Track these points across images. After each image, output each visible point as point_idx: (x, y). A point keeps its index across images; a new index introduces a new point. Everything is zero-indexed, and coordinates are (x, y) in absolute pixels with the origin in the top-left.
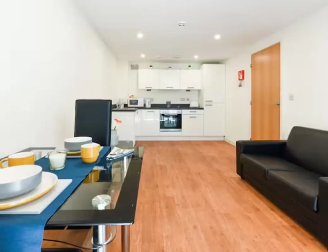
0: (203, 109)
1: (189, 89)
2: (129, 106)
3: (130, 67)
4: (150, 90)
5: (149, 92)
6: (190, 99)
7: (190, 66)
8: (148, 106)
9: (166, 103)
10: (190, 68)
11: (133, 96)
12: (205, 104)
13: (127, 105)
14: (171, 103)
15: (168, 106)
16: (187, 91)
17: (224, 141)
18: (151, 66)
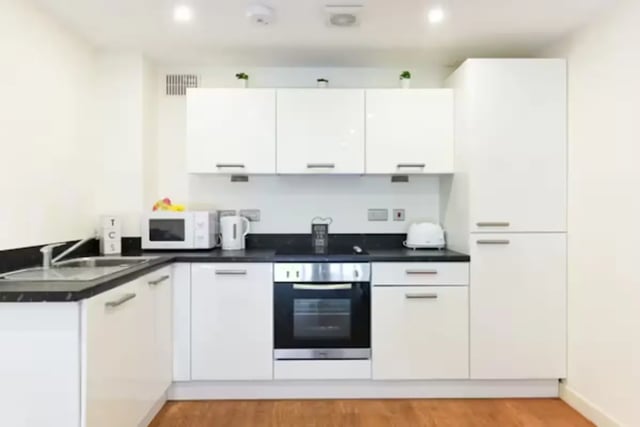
0: (466, 259)
1: (403, 171)
2: (147, 244)
3: (163, 85)
4: (244, 178)
5: (240, 184)
6: (408, 215)
7: (406, 75)
8: (233, 243)
9: (308, 230)
10: (405, 80)
11: (167, 201)
12: (473, 240)
13: (138, 240)
14: (332, 230)
15: (320, 242)
16: (397, 178)
17: (558, 399)
18: (241, 76)
